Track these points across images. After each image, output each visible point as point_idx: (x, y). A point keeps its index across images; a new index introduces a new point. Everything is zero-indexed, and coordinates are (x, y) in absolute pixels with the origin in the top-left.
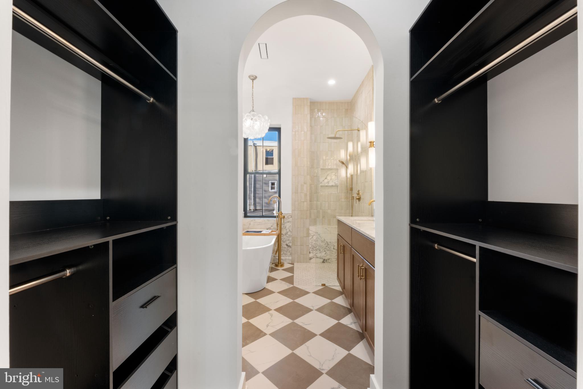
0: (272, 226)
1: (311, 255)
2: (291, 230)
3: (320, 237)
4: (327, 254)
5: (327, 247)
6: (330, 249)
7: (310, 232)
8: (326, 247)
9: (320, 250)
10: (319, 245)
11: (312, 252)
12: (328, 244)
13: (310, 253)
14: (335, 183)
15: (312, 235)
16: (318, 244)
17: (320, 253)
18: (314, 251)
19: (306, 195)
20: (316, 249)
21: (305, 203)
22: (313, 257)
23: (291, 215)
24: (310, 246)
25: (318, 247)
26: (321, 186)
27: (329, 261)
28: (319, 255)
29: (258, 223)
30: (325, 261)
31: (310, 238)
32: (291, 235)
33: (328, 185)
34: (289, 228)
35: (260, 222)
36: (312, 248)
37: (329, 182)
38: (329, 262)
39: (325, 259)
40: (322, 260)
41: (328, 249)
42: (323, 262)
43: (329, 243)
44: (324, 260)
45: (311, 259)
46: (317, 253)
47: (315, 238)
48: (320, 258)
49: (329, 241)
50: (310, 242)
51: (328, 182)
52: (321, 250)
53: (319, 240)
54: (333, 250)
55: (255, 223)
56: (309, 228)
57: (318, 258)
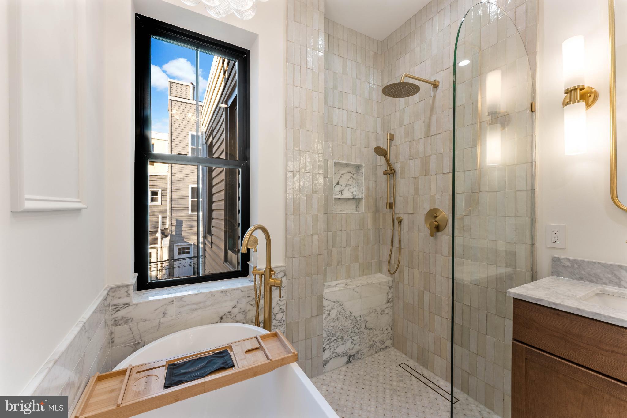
0: (235, 307)
1: (326, 355)
2: (283, 307)
3: (342, 311)
4: (355, 343)
5: (356, 328)
6: (359, 331)
7: (325, 303)
8: (353, 327)
9: (342, 339)
10: (341, 328)
11: (327, 347)
12: (357, 321)
13: (324, 350)
14: (352, 193)
15: (329, 308)
16: (339, 326)
17: (343, 344)
18: (332, 344)
19: (316, 219)
20: (335, 338)
21: (315, 238)
22: (329, 359)
23: (283, 269)
24: (325, 335)
25: (338, 334)
26: (334, 198)
27: (359, 356)
28: (340, 350)
29: (195, 306)
30: (351, 359)
31: (324, 316)
32: (284, 319)
33: (342, 197)
34: (279, 302)
35: (200, 303)
36: (328, 338)
37: (343, 190)
38: (358, 358)
39: (352, 354)
40: (346, 359)
41: (357, 331)
42: (349, 362)
43: (358, 319)
44: (350, 356)
45: (326, 363)
46: (337, 347)
47: (334, 313)
48: (343, 355)
49: (357, 314)
50: (324, 325)
51: (341, 191)
52: (345, 338)
53: (340, 316)
54: (365, 331)
55: (183, 306)
56: (322, 295)
57: (339, 357)
